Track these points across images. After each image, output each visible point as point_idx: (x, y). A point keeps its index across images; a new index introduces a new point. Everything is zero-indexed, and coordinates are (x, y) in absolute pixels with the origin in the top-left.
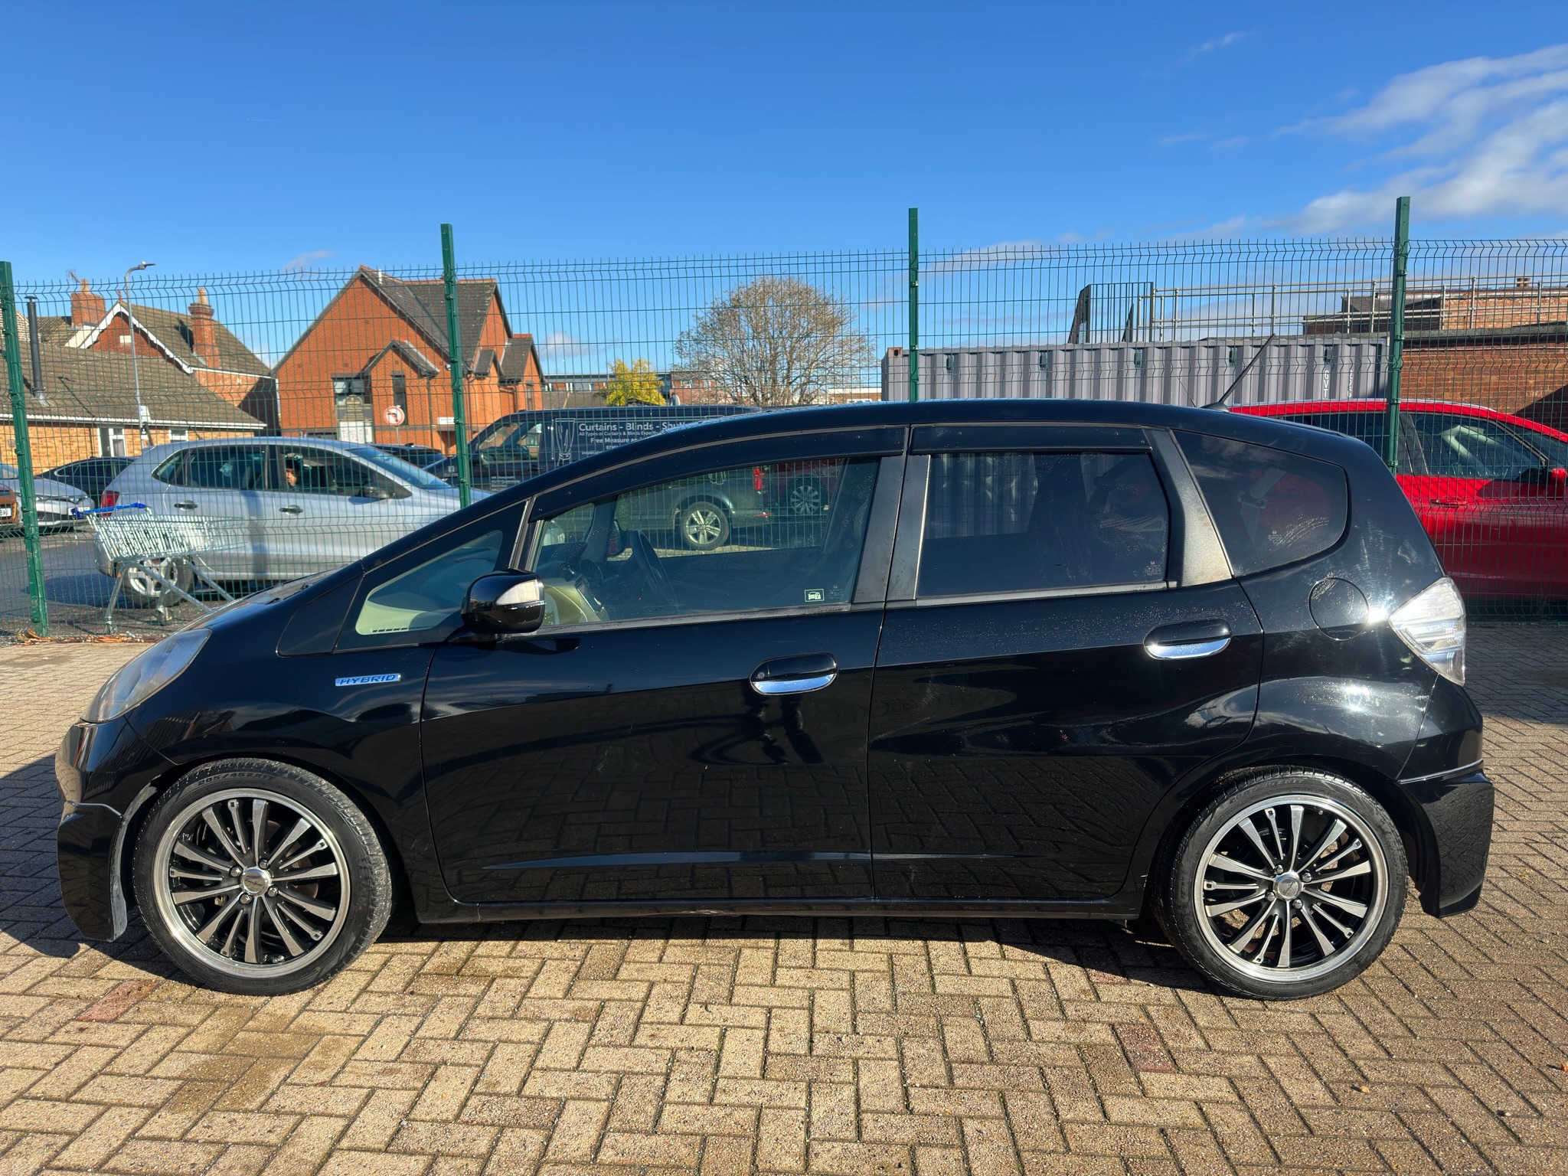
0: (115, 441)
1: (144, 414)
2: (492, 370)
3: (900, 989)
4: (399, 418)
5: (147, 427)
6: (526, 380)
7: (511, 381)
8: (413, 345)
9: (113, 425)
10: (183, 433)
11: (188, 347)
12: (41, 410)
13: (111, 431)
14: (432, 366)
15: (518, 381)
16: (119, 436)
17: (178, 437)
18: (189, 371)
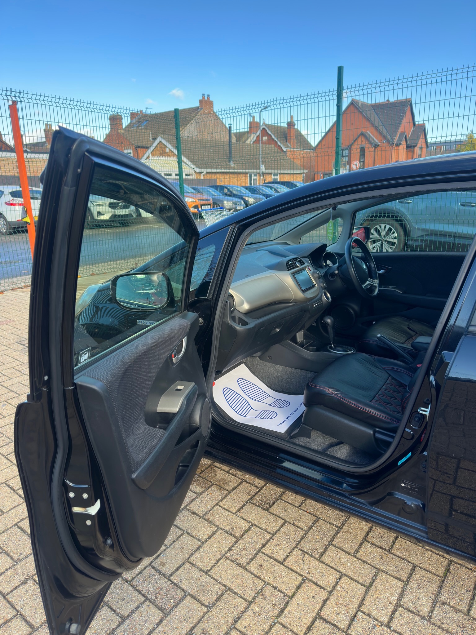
0: (254, 179)
1: (263, 169)
2: (403, 142)
3: (443, 598)
4: (357, 166)
5: (263, 174)
6: (419, 145)
7: (410, 147)
8: (370, 133)
9: (254, 173)
10: (277, 175)
11: (285, 140)
12: (232, 168)
13: (253, 175)
14: (377, 141)
15: (414, 147)
16: (255, 177)
17: (276, 177)
18: (285, 150)
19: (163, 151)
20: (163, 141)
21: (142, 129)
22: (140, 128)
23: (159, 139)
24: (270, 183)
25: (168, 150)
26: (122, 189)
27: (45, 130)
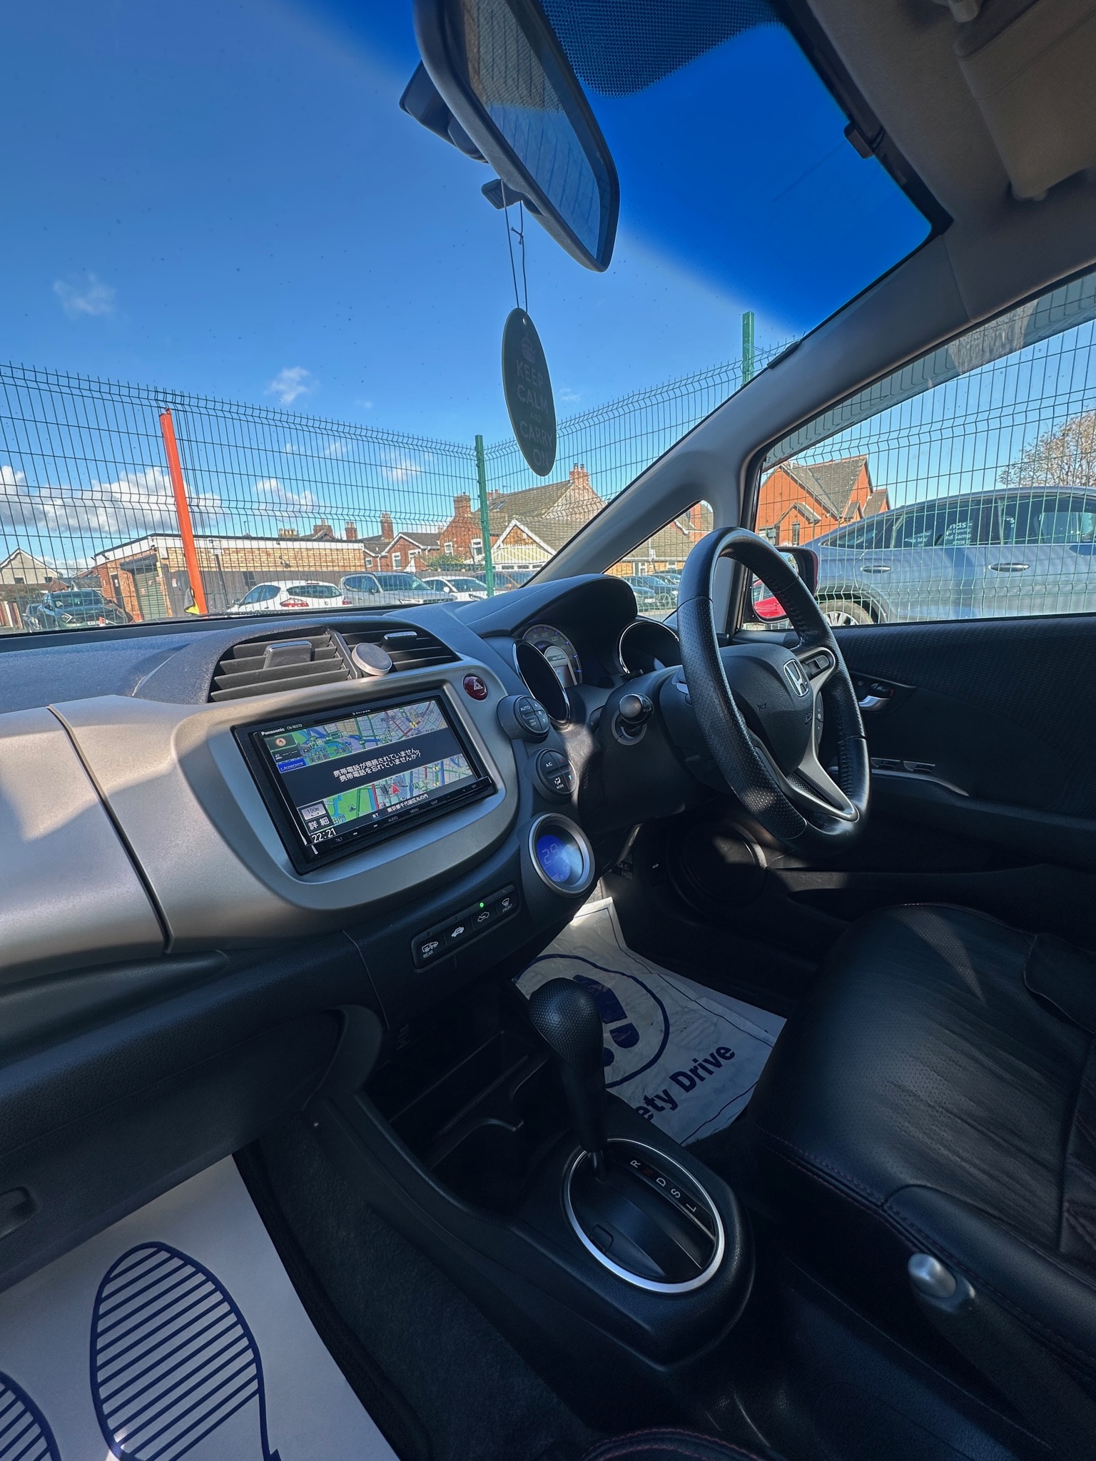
8: (807, 504)
14: (818, 516)
16: (644, 567)
17: (673, 566)
18: (686, 532)
19: (518, 537)
20: (518, 524)
21: (497, 512)
22: (495, 510)
23: (514, 522)
24: (663, 572)
25: (525, 536)
26: (447, 585)
27: (346, 529)
